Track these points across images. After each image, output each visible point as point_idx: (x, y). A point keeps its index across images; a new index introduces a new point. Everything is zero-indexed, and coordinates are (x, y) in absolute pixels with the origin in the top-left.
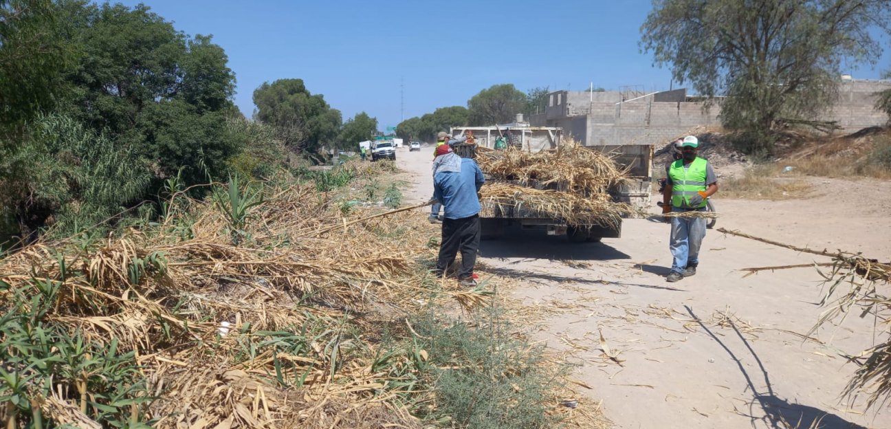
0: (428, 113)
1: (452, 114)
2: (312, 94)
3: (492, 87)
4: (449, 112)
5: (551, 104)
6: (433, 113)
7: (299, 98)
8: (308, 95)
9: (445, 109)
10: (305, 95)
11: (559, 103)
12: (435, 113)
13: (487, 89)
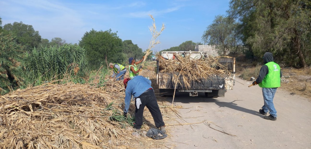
0: (168, 49)
1: (175, 49)
2: (134, 44)
3: (186, 42)
4: (174, 48)
5: (195, 48)
6: (169, 49)
7: (130, 45)
8: (133, 44)
9: (173, 47)
10: (132, 45)
11: (197, 48)
12: (170, 49)
13: (185, 42)
